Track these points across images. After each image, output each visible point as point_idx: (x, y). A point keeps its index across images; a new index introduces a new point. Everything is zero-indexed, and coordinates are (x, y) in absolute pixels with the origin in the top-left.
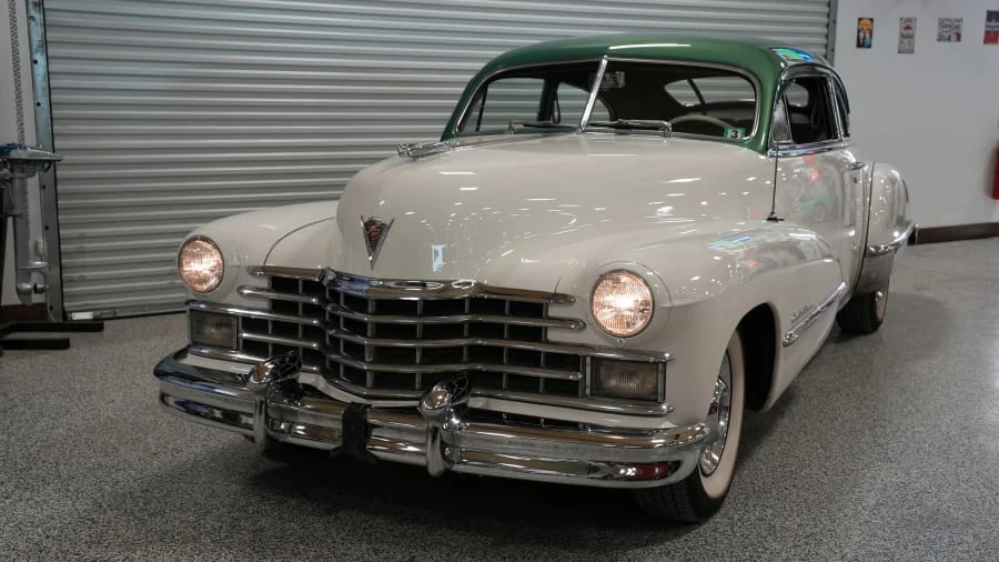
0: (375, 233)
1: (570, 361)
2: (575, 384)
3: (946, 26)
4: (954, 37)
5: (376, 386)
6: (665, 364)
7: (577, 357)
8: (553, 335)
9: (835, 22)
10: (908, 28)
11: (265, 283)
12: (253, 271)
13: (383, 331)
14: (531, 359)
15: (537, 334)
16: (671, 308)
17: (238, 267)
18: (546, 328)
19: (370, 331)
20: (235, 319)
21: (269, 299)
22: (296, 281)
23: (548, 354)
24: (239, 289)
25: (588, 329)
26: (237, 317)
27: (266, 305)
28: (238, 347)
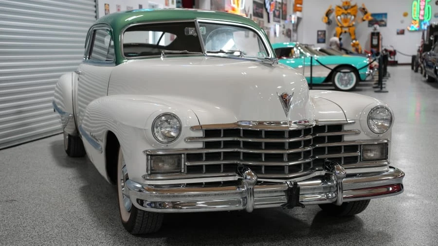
0: (287, 100)
2: (357, 157)
7: (357, 145)
8: (346, 138)
10: (119, 10)
14: (337, 150)
17: (187, 127)
18: (343, 135)
19: (287, 146)
20: (183, 156)
21: (203, 142)
22: (220, 131)
23: (345, 146)
24: (185, 140)
25: (362, 133)
26: (184, 154)
27: (200, 145)
28: (184, 170)
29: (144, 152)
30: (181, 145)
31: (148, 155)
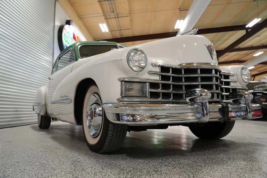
7: (237, 89)
11: (158, 70)
18: (231, 82)
21: (160, 75)
24: (148, 72)
25: (238, 82)
26: (148, 82)
27: (158, 78)
28: (148, 95)
29: (119, 79)
30: (145, 76)
31: (122, 81)
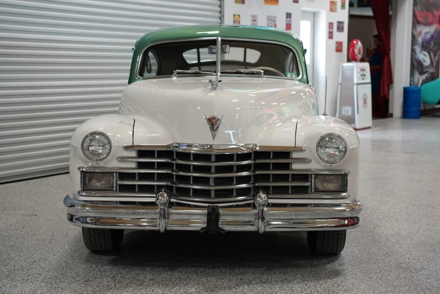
0: (213, 123)
1: (305, 177)
2: (307, 187)
3: (270, 20)
4: (274, 26)
5: (217, 196)
6: (347, 174)
7: (308, 175)
8: (295, 166)
9: (223, 16)
10: (254, 20)
11: (134, 154)
12: (127, 148)
13: (219, 169)
14: (285, 178)
15: (287, 166)
16: (352, 149)
17: (118, 146)
18: (291, 163)
19: (213, 170)
20: (115, 174)
21: (136, 162)
22: (154, 151)
23: (293, 175)
24: (117, 159)
25: (313, 162)
26: (116, 173)
27: (134, 165)
28: (116, 189)
29: (79, 168)
30: (113, 164)
31: (81, 172)
